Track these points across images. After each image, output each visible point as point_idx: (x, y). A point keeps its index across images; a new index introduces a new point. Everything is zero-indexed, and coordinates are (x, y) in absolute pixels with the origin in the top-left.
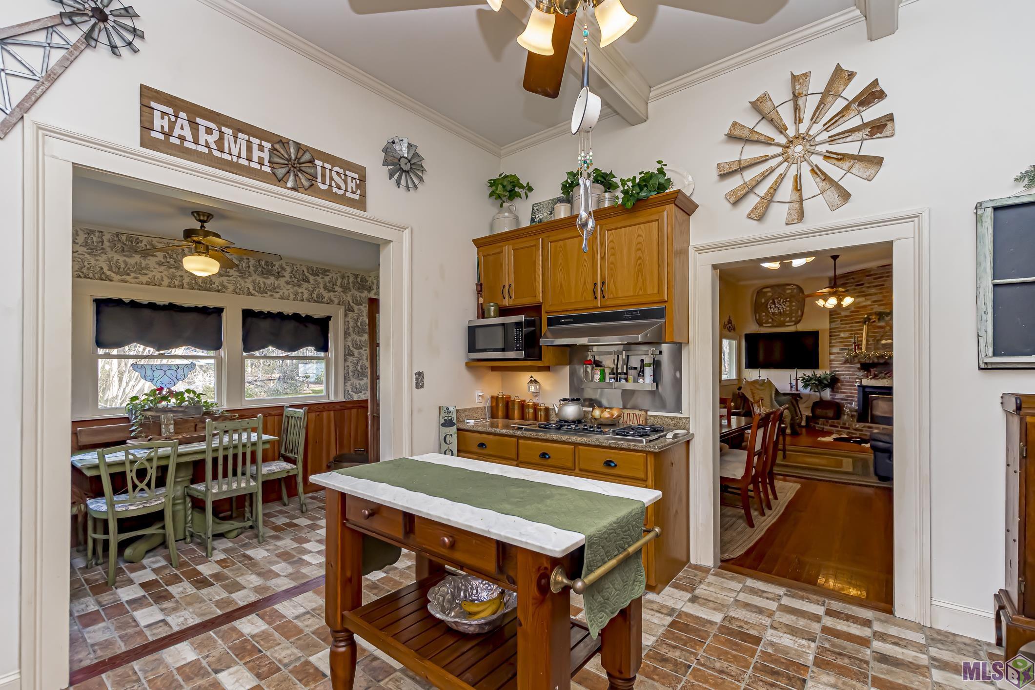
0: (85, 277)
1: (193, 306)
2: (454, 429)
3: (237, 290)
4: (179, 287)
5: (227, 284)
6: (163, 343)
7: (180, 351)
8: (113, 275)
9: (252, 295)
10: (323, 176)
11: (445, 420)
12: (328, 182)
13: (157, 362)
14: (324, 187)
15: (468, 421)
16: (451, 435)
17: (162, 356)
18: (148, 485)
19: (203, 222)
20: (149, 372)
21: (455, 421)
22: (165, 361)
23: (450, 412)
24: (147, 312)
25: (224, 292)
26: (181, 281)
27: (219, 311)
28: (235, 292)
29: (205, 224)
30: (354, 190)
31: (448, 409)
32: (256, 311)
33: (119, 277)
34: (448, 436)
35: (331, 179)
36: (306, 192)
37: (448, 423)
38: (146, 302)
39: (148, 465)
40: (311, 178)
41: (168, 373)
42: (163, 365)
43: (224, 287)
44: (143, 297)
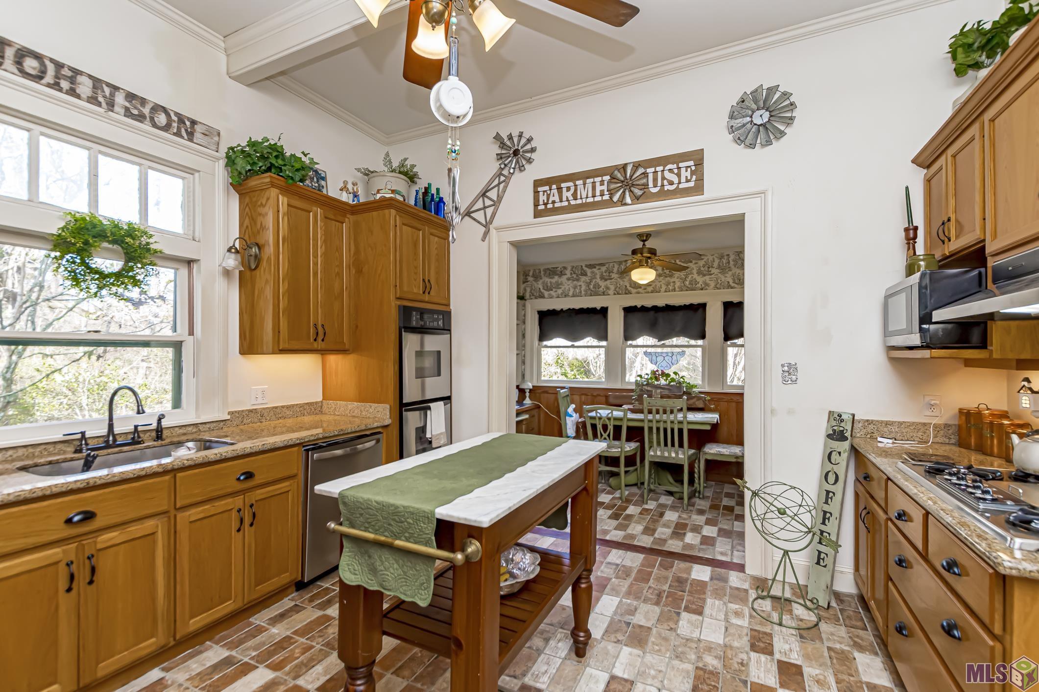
0: (618, 294)
1: (683, 304)
2: (846, 445)
3: (718, 286)
4: (672, 291)
5: (709, 282)
6: (662, 335)
7: (675, 341)
8: (632, 289)
9: (732, 288)
10: (655, 180)
11: (834, 431)
12: (659, 184)
13: (659, 350)
14: (654, 190)
15: (879, 439)
16: (840, 453)
17: (663, 346)
18: (609, 436)
19: (644, 241)
20: (654, 358)
21: (848, 434)
22: (665, 350)
23: (842, 421)
24: (652, 313)
25: (706, 289)
26: (674, 286)
27: (703, 306)
28: (716, 288)
29: (646, 243)
30: (689, 178)
31: (840, 416)
32: (735, 302)
33: (635, 290)
34: (834, 453)
35: (663, 178)
36: (639, 202)
37: (837, 435)
38: (650, 306)
39: (607, 422)
40: (643, 187)
41: (666, 358)
42: (662, 353)
43: (707, 285)
44: (649, 303)
